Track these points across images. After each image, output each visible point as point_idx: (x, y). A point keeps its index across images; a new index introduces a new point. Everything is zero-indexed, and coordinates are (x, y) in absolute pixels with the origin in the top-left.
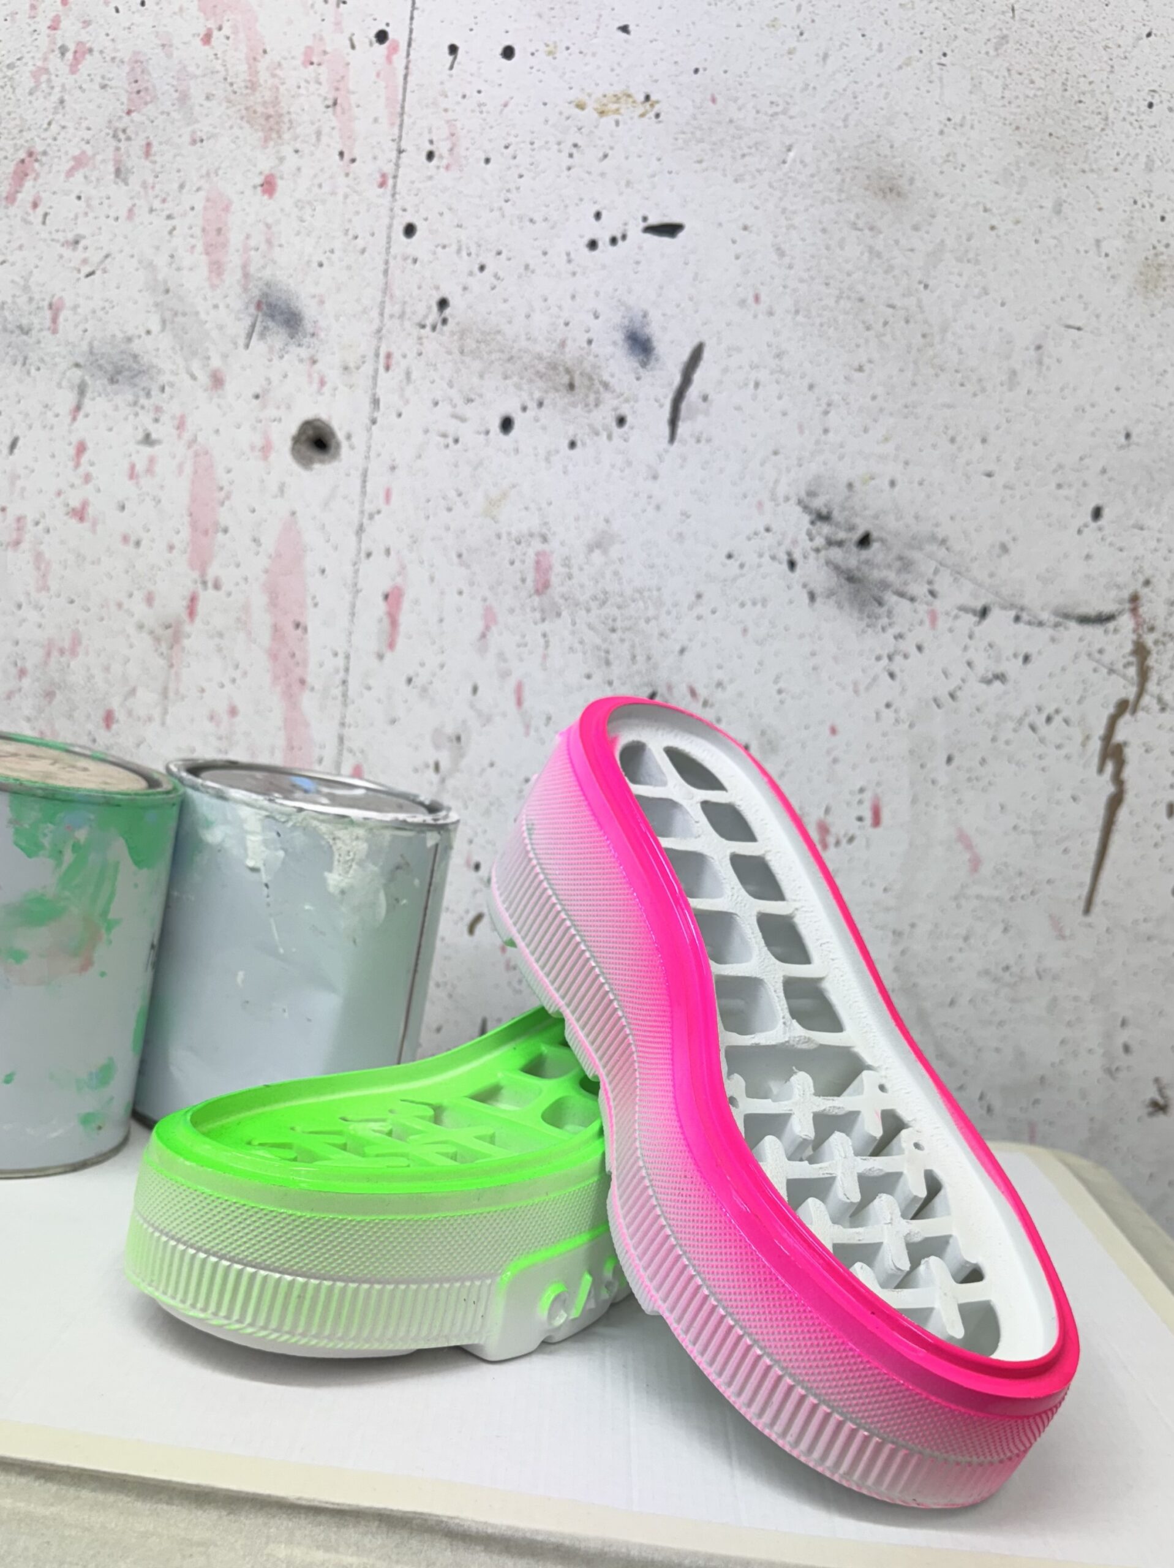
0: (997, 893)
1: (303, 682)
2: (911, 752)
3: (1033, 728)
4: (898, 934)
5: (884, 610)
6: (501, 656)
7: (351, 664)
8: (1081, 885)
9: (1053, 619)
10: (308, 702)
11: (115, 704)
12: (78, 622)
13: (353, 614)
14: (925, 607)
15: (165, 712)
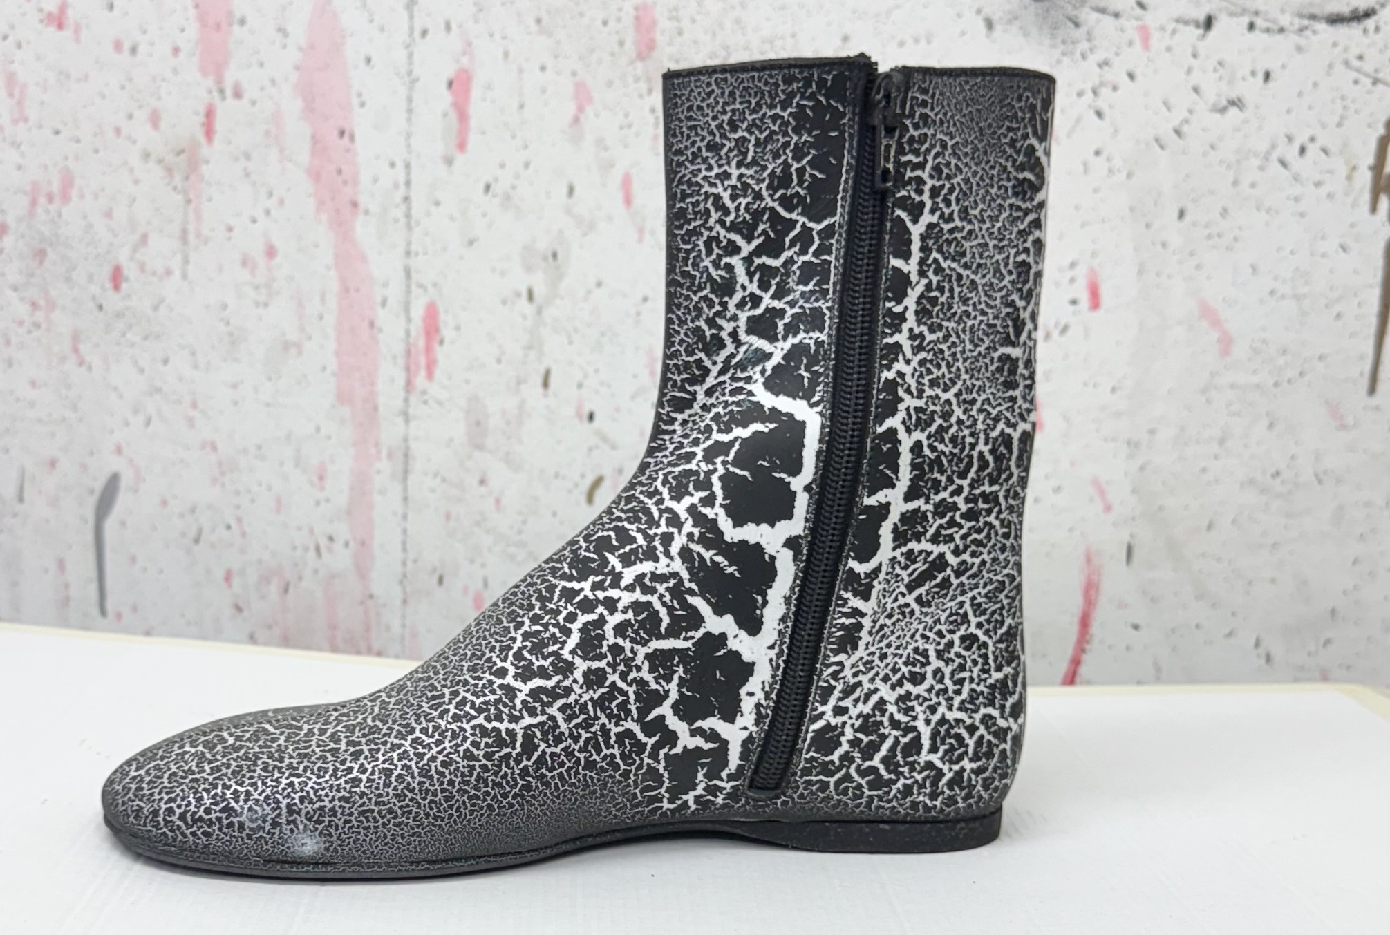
0: (1255, 379)
1: (355, 205)
2: (1132, 209)
3: (1283, 163)
4: (1133, 445)
5: (1083, 30)
6: (601, 143)
7: (413, 176)
8: (1362, 358)
9: (1298, 22)
10: (363, 230)
11: (123, 257)
12: (66, 158)
13: (410, 111)
14: (1135, 23)
15: (186, 261)
